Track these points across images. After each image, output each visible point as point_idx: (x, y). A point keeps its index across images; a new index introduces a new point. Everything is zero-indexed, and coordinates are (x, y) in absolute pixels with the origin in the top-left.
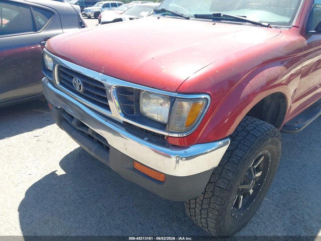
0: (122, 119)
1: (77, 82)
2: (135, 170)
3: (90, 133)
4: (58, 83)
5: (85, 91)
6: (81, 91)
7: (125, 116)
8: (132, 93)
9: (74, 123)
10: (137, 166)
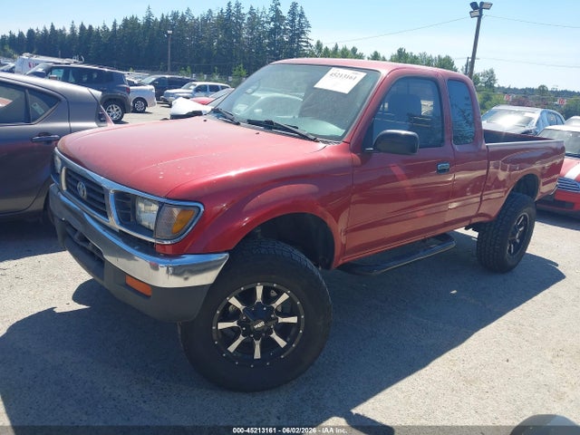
0: (118, 227)
1: (81, 186)
2: (127, 286)
3: (90, 248)
4: (64, 188)
5: (88, 197)
6: (85, 197)
7: (121, 224)
8: (129, 199)
9: (76, 237)
10: (129, 281)
